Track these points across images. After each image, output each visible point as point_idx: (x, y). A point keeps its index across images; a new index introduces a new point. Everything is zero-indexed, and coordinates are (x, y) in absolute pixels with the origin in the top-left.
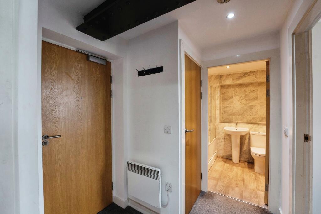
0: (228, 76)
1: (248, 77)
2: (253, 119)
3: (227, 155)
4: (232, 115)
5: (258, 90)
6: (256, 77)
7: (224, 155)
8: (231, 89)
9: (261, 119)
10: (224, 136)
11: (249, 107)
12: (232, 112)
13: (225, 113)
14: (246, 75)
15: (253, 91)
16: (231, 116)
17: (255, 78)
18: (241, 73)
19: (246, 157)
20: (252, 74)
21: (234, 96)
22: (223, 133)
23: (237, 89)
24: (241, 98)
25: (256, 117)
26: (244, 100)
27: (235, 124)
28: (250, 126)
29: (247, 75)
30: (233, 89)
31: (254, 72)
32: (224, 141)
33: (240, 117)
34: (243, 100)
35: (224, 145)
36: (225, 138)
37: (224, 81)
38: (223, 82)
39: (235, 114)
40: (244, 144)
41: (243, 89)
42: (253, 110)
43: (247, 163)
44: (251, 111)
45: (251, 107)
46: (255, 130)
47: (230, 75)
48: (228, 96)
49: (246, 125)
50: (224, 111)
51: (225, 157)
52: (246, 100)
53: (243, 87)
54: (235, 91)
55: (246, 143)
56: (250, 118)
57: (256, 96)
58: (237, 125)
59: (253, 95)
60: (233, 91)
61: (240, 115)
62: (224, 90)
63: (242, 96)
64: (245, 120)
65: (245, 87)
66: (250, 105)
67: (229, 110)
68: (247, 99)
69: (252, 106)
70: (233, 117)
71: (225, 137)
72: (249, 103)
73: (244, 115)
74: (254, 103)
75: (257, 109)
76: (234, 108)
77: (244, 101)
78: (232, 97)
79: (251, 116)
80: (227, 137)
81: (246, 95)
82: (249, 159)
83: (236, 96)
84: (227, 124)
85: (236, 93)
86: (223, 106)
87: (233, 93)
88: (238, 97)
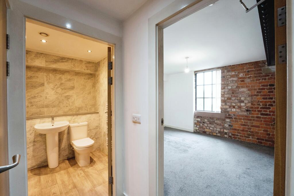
0: (38, 55)
1: (66, 63)
2: (70, 109)
3: (39, 162)
4: (43, 107)
5: (74, 79)
6: (74, 65)
7: (34, 164)
8: (42, 73)
9: (78, 109)
10: (33, 138)
11: (66, 97)
12: (43, 104)
13: (32, 105)
14: (63, 61)
15: (69, 80)
16: (42, 109)
17: (73, 66)
18: (57, 57)
19: (65, 155)
20: (70, 61)
21: (46, 83)
22: (30, 134)
23: (50, 75)
24: (56, 87)
25: (73, 107)
26: (60, 89)
27: (50, 119)
28: (69, 118)
29: (65, 61)
30: (45, 74)
31: (73, 59)
32: (34, 145)
33: (54, 109)
34: (58, 89)
35: (34, 151)
36: (35, 140)
37: (32, 59)
38: (29, 61)
39: (47, 106)
40: (63, 139)
41: (58, 76)
42: (70, 100)
43: (67, 162)
44: (67, 102)
45: (68, 97)
46: (74, 122)
47: (43, 55)
48: (37, 82)
49: (64, 118)
50: (31, 103)
51: (36, 167)
52: (62, 89)
53: (58, 74)
54: (48, 76)
55: (64, 138)
56: (66, 109)
57: (73, 85)
58: (53, 119)
59: (69, 84)
60: (45, 77)
61: (54, 106)
62: (30, 74)
63: (57, 83)
64: (61, 112)
65: (60, 74)
66: (67, 95)
67: (39, 102)
68: (63, 88)
69: (69, 96)
70: (45, 109)
71: (34, 139)
72: (66, 93)
73: (60, 107)
74: (70, 93)
75: (73, 100)
76: (46, 98)
77: (59, 90)
78: (43, 85)
79: (67, 108)
80: (39, 139)
81: (61, 84)
82: (69, 155)
83: (49, 83)
84: (38, 121)
85: (50, 79)
86: (28, 96)
87: (45, 79)
88: (52, 85)
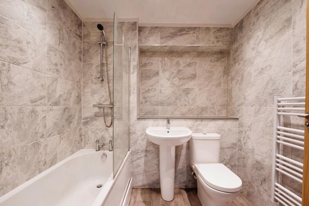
0: (153, 31)
1: (186, 37)
2: (189, 110)
3: (150, 181)
4: (157, 105)
5: (196, 63)
6: (197, 37)
7: (145, 182)
8: (157, 58)
9: (200, 111)
10: (145, 146)
11: (184, 91)
12: (157, 100)
13: (146, 102)
14: (183, 33)
15: (189, 65)
16: (156, 107)
17: (195, 39)
18: (174, 28)
19: (182, 181)
20: (192, 32)
21: (160, 72)
22: (143, 140)
23: (166, 59)
24: (173, 76)
25: (193, 107)
26: (177, 78)
27: (165, 122)
28: (190, 122)
29: (184, 33)
30: (160, 59)
31: (195, 28)
32: (146, 156)
33: (170, 108)
34: (175, 79)
35: (146, 163)
36: (148, 149)
37: (146, 38)
38: (143, 40)
39: (162, 104)
40: (180, 156)
41: (176, 60)
42: (189, 95)
43: (185, 194)
44: (186, 98)
45: (187, 92)
46: (197, 131)
47: (157, 29)
48: (151, 70)
49: (183, 122)
50: (145, 98)
51: (147, 187)
52: (180, 79)
53: (175, 57)
54: (163, 62)
55: (182, 154)
56: (184, 110)
57: (194, 73)
59: (190, 71)
60: (160, 63)
61: (170, 104)
62: (145, 60)
63: (174, 71)
64: (177, 114)
65: (177, 57)
66: (186, 87)
67: (153, 97)
68: (181, 77)
69: (189, 89)
70: (160, 108)
71: (147, 147)
72: (184, 84)
73: (176, 105)
74: (190, 84)
75: (194, 95)
76: (161, 92)
77: (176, 81)
78: (157, 73)
79: (186, 107)
80: (151, 148)
81: (179, 71)
82: (188, 182)
83: (164, 71)
84: (150, 122)
85: (165, 65)
86: (142, 89)
87: (160, 66)
88: (167, 74)
